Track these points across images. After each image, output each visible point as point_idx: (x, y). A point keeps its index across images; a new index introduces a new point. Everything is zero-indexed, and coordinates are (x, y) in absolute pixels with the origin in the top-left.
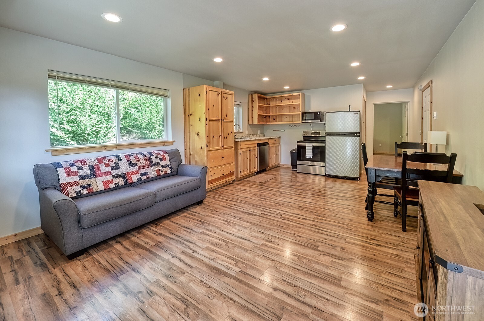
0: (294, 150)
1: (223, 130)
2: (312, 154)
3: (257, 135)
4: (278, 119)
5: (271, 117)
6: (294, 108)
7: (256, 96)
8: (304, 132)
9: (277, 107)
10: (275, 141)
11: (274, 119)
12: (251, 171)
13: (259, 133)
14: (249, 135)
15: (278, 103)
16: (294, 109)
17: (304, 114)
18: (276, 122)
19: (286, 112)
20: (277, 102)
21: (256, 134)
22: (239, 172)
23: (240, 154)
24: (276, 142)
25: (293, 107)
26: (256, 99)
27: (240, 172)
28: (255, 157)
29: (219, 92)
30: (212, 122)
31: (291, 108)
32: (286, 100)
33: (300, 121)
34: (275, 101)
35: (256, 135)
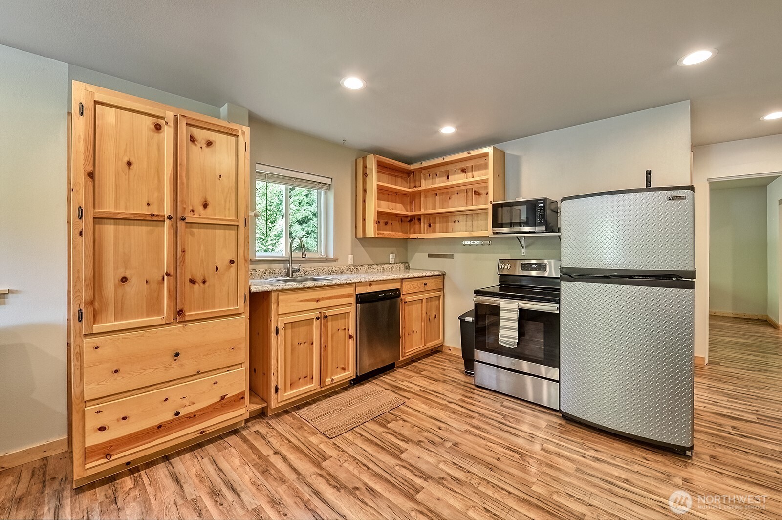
0: (467, 314)
1: (183, 257)
2: (515, 334)
3: (385, 266)
4: (438, 226)
5: (422, 221)
6: (477, 193)
7: (372, 162)
8: (502, 261)
9: (436, 194)
10: (426, 284)
11: (430, 226)
12: (324, 382)
13: (391, 260)
14: (356, 268)
15: (440, 183)
16: (477, 196)
17: (500, 209)
18: (434, 232)
19: (457, 205)
20: (437, 180)
21: (383, 264)
22: (273, 390)
23: (277, 333)
24: (427, 288)
25: (475, 191)
26: (372, 170)
27: (277, 389)
28: (347, 337)
29: (163, 118)
30: (115, 224)
31: (470, 193)
32: (458, 174)
33: (489, 232)
34: (432, 179)
35: (379, 267)
